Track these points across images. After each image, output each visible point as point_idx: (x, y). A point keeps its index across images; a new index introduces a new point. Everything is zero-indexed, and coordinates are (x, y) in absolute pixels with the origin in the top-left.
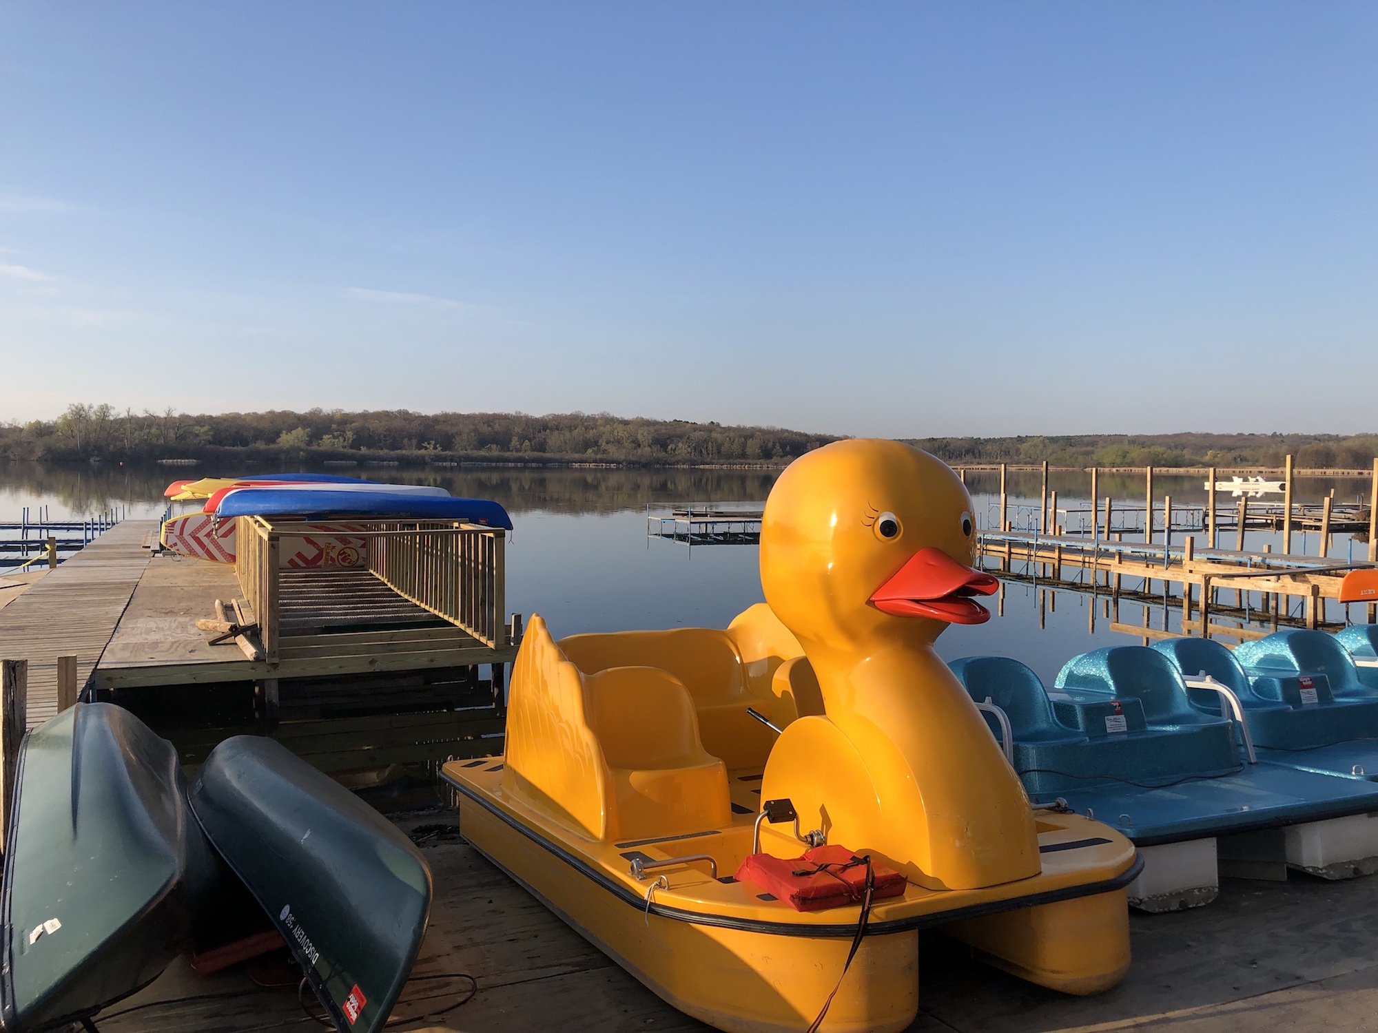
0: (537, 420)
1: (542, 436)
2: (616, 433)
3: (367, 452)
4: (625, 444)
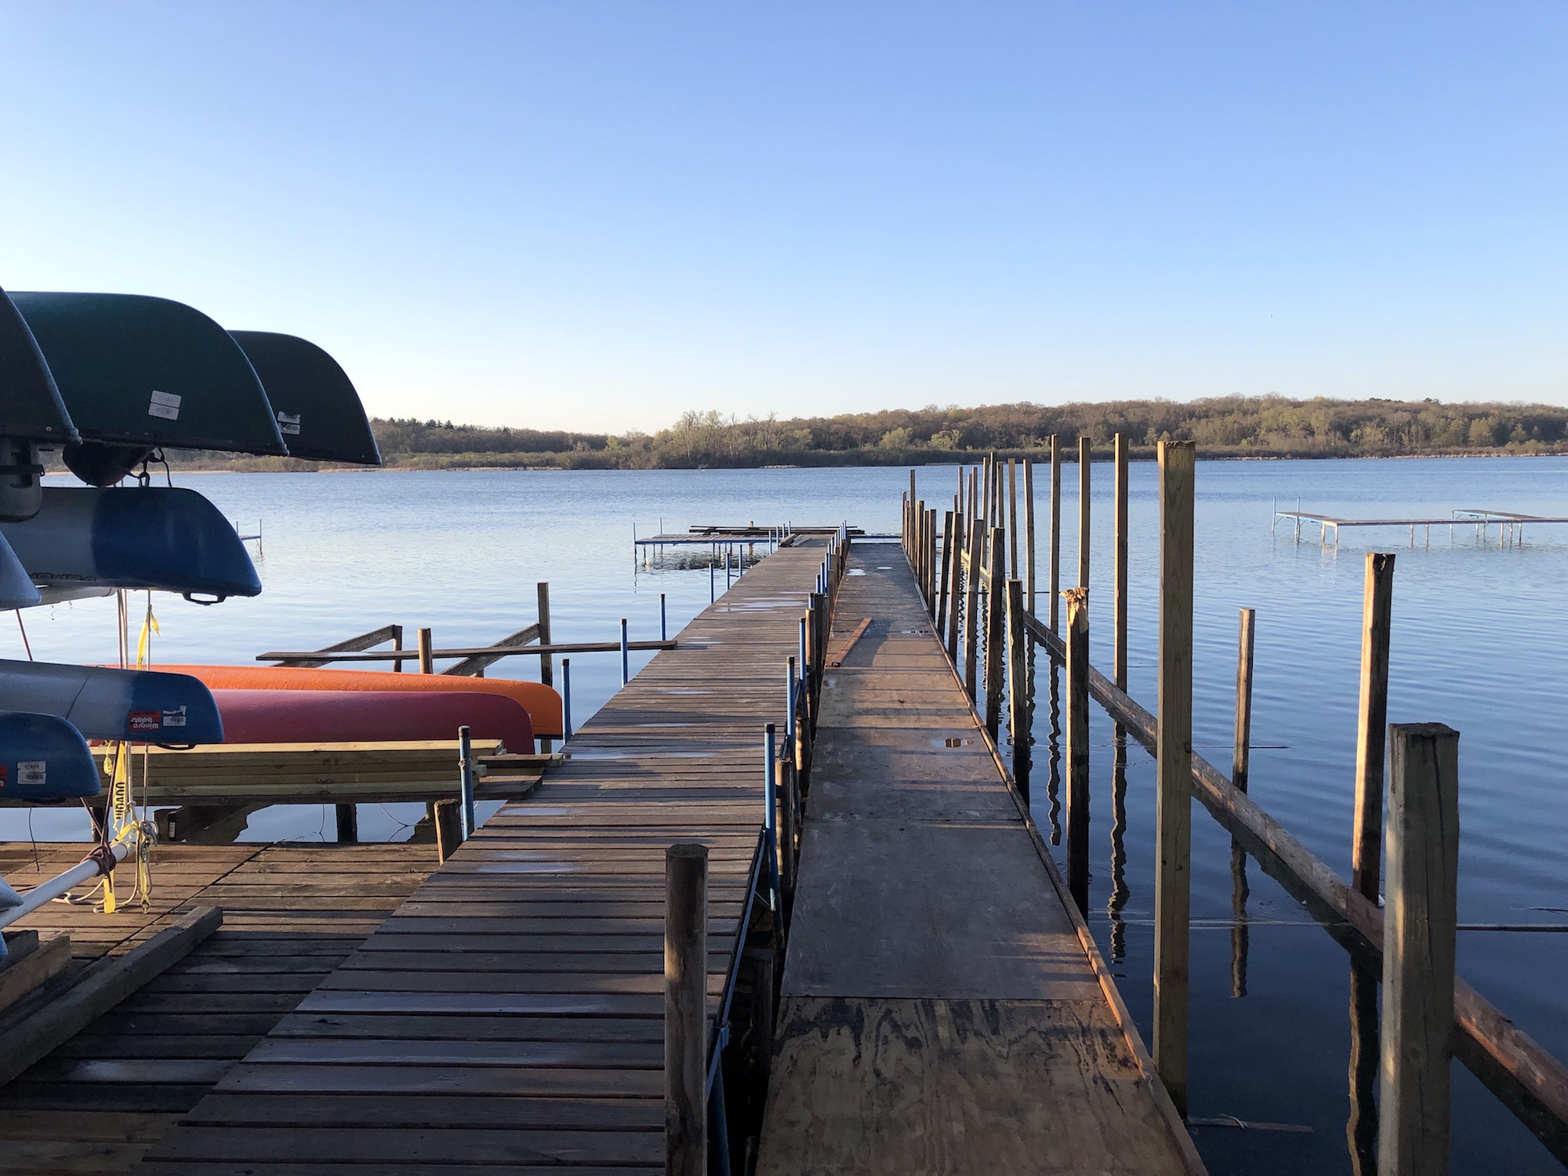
0: (1181, 407)
1: (1185, 425)
2: (1281, 419)
3: (974, 451)
4: (1293, 431)
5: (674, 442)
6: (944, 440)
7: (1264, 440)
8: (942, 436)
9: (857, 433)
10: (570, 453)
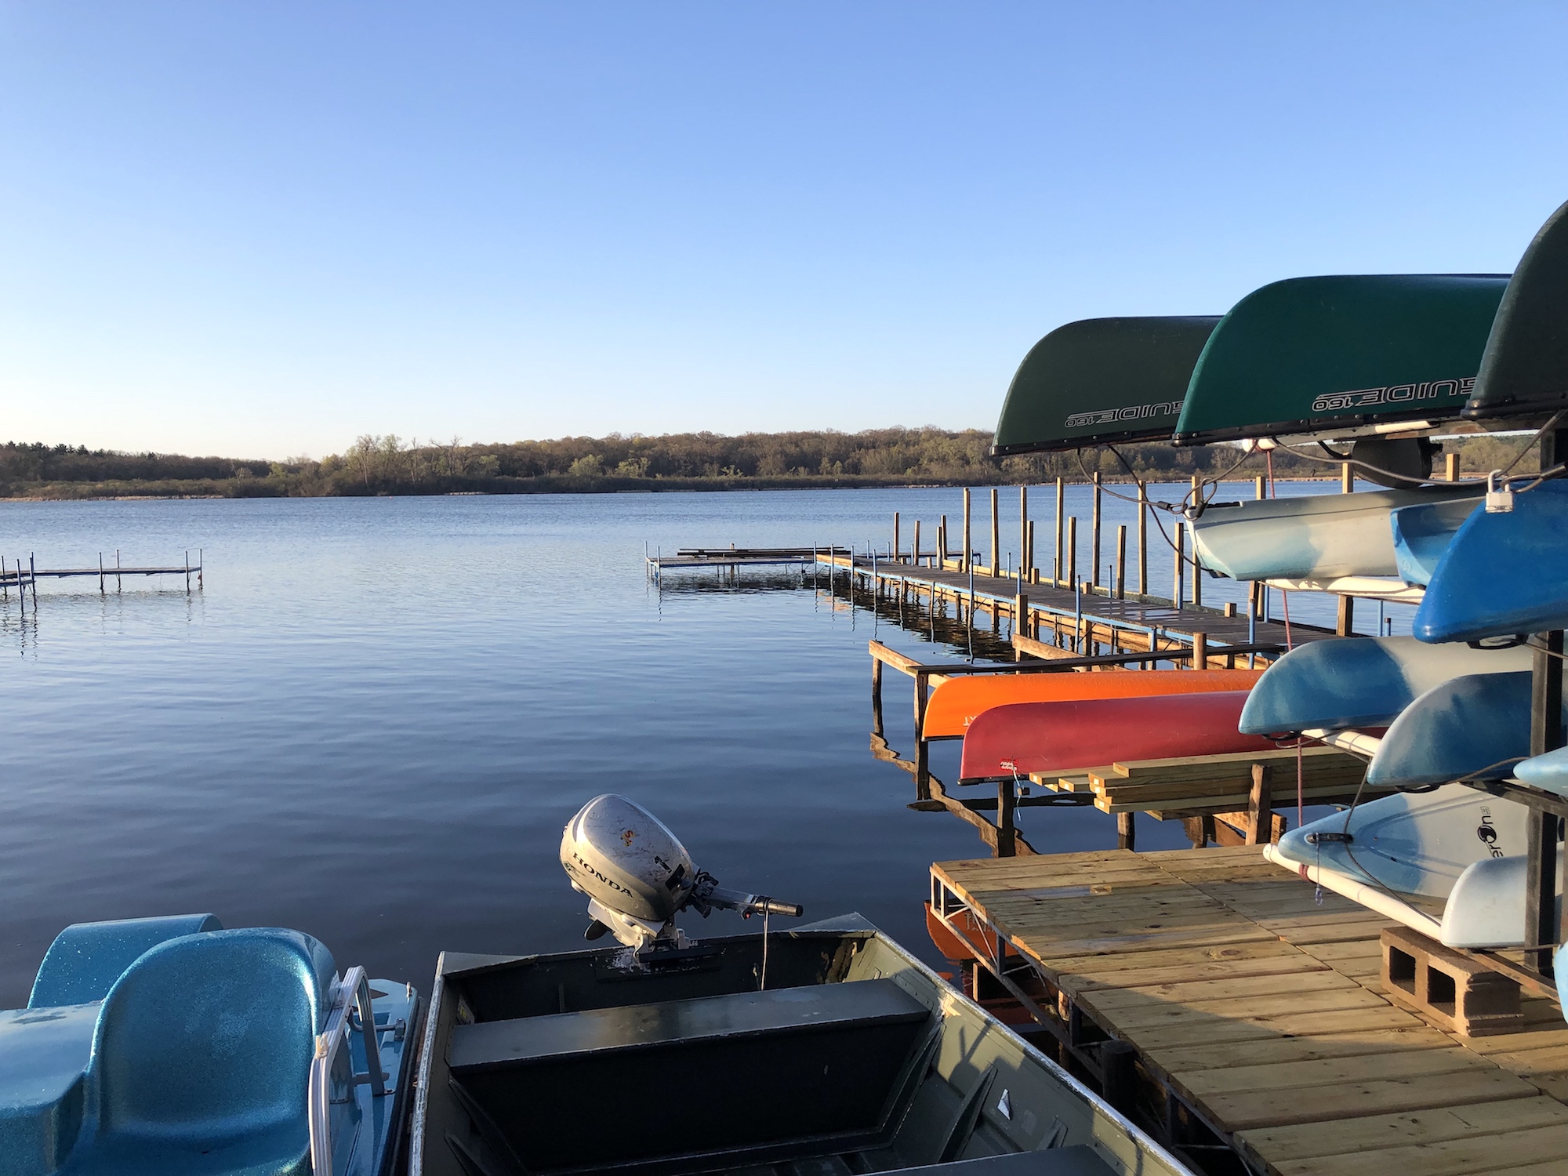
0: (850, 438)
1: (855, 455)
2: (940, 450)
3: (662, 479)
4: (952, 461)
5: (349, 468)
6: (632, 467)
7: (927, 469)
8: (630, 464)
9: (542, 460)
10: (231, 480)
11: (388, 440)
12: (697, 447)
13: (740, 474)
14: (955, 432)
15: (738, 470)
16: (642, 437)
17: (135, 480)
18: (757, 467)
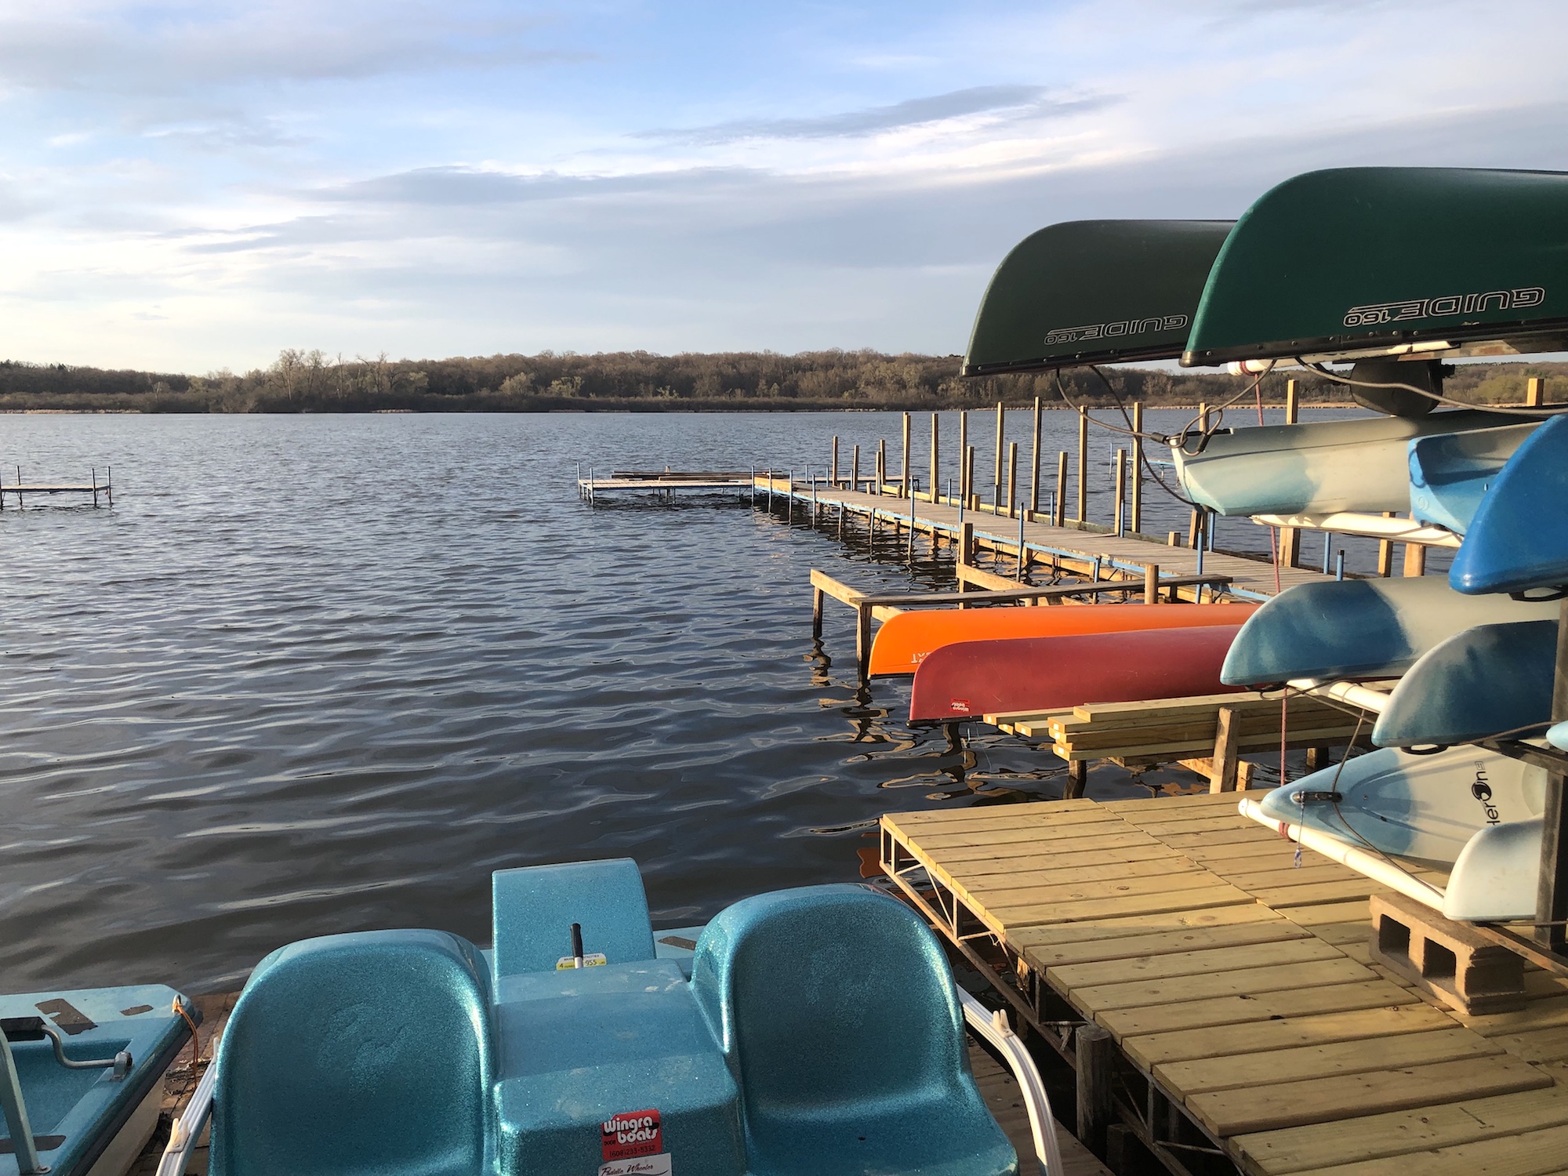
0: (788, 360)
1: (792, 378)
2: (877, 373)
3: (596, 399)
4: (888, 385)
5: (272, 383)
6: (565, 386)
7: (864, 393)
8: (564, 383)
9: (472, 377)
10: (148, 395)
11: (313, 355)
12: (631, 367)
13: (676, 395)
14: (892, 355)
15: (674, 391)
16: (575, 355)
17: (44, 393)
18: (693, 387)
